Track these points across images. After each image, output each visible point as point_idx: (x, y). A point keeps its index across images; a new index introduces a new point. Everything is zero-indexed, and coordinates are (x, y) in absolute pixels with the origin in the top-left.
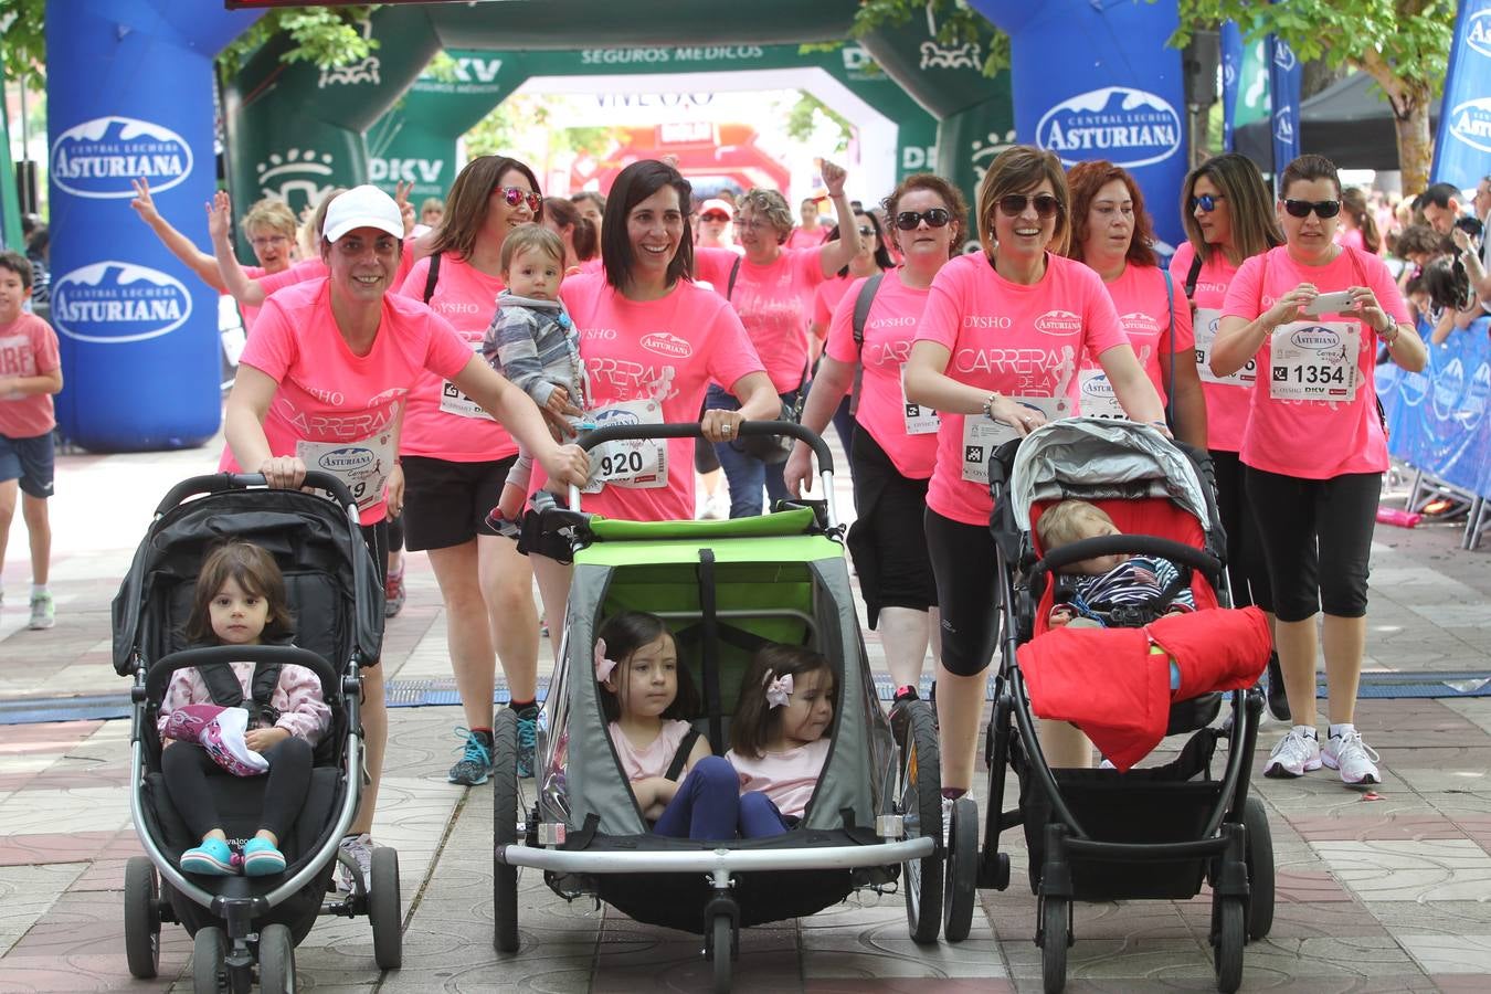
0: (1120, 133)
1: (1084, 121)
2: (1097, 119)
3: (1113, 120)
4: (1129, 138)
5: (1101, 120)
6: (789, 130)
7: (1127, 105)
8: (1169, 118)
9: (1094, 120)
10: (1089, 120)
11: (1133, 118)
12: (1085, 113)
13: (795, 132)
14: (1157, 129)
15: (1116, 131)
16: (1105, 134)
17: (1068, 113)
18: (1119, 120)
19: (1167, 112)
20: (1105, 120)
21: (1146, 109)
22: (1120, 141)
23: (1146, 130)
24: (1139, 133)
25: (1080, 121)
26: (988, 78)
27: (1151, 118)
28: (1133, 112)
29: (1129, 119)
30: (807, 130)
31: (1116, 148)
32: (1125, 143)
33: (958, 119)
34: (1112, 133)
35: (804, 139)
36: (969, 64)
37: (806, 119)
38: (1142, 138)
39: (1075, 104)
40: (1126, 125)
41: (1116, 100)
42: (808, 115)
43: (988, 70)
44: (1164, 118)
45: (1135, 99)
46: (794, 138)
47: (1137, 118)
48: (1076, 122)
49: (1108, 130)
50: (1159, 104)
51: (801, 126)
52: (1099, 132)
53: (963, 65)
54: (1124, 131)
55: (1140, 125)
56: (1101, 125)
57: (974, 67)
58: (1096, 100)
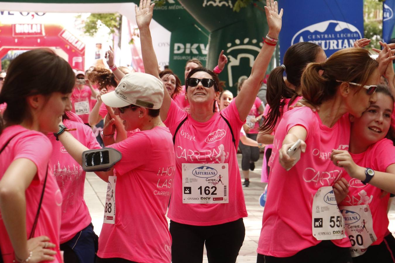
0: (334, 43)
1: (316, 37)
2: (322, 36)
3: (330, 36)
4: (337, 45)
5: (324, 36)
6: (85, 30)
7: (338, 29)
8: (357, 36)
9: (321, 37)
10: (318, 36)
11: (340, 35)
12: (316, 33)
13: (88, 31)
14: (351, 41)
15: (331, 41)
16: (326, 43)
17: (308, 32)
18: (333, 36)
19: (356, 32)
20: (326, 36)
21: (346, 31)
22: (333, 47)
23: (346, 41)
24: (343, 43)
25: (314, 37)
26: (235, 11)
27: (349, 35)
28: (340, 32)
29: (338, 36)
30: (94, 30)
31: (332, 50)
32: (336, 48)
33: (220, 32)
34: (329, 43)
35: (92, 34)
36: (227, 5)
37: (93, 25)
38: (344, 45)
39: (312, 28)
40: (337, 39)
41: (332, 26)
42: (94, 23)
43: (236, 8)
44: (355, 35)
45: (341, 26)
46: (88, 34)
47: (342, 35)
48: (312, 37)
49: (328, 41)
50: (353, 29)
51: (91, 28)
52: (323, 42)
53: (224, 5)
54: (335, 42)
55: (343, 39)
56: (324, 39)
57: (229, 6)
58: (322, 27)
